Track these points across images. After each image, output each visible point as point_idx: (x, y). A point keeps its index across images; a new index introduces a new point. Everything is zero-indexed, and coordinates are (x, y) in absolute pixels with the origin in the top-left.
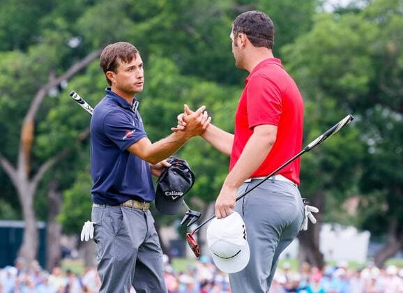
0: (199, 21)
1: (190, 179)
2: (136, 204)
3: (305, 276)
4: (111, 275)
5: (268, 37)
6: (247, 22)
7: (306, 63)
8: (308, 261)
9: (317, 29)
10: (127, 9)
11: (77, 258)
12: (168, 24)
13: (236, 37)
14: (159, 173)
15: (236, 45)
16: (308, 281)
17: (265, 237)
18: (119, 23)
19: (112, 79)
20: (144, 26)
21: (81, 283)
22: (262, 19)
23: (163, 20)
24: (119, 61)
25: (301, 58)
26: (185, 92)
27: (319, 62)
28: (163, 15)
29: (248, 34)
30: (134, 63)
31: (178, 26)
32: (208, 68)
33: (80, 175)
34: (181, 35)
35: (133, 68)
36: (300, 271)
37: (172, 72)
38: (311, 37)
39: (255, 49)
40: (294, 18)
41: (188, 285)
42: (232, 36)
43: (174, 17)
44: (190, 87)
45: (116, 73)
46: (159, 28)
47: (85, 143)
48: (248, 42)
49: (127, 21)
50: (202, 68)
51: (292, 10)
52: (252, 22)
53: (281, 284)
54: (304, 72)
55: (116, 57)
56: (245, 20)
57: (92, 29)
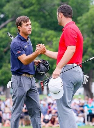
0: (48, 8)
1: (48, 68)
2: (27, 75)
3: (86, 101)
4: (16, 101)
5: (70, 14)
6: (63, 8)
7: (87, 23)
8: (87, 95)
9: (90, 11)
10: (21, 4)
11: (3, 95)
12: (36, 9)
13: (59, 14)
14: (37, 65)
15: (59, 17)
16: (87, 103)
17: (70, 86)
18: (18, 9)
19: (20, 29)
20: (27, 10)
21: (4, 104)
22: (68, 8)
23: (35, 8)
24: (22, 22)
25: (85, 22)
26: (42, 34)
27: (91, 23)
28: (35, 6)
29: (63, 13)
30: (28, 23)
31: (40, 10)
32: (51, 25)
33: (4, 64)
34: (41, 13)
35: (27, 25)
36: (85, 99)
37: (38, 27)
38: (88, 14)
39: (66, 18)
40: (82, 7)
41: (44, 105)
42: (57, 14)
43: (38, 7)
44: (44, 32)
45: (21, 27)
46: (33, 11)
47: (6, 52)
48: (63, 16)
49: (21, 8)
50: (48, 25)
51: (81, 4)
52: (65, 8)
53: (78, 104)
54: (86, 27)
55: (21, 21)
56: (62, 8)
57: (9, 11)
